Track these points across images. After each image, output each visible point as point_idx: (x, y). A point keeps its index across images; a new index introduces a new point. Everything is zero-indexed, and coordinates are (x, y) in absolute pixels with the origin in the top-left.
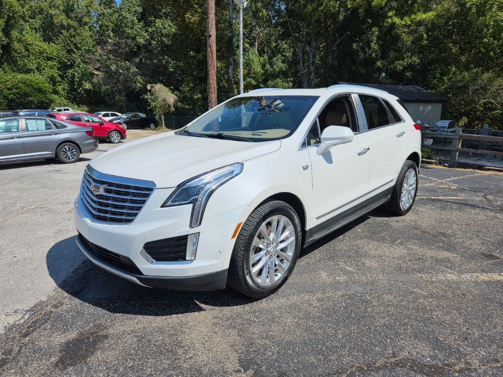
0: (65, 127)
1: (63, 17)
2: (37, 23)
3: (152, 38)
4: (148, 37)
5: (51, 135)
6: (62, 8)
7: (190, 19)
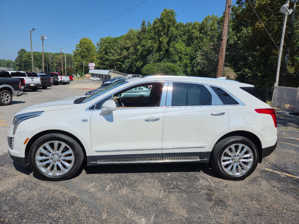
0: (143, 89)
1: (198, 33)
2: (185, 38)
3: (239, 40)
4: (236, 39)
5: (135, 92)
6: (198, 29)
7: (259, 26)
